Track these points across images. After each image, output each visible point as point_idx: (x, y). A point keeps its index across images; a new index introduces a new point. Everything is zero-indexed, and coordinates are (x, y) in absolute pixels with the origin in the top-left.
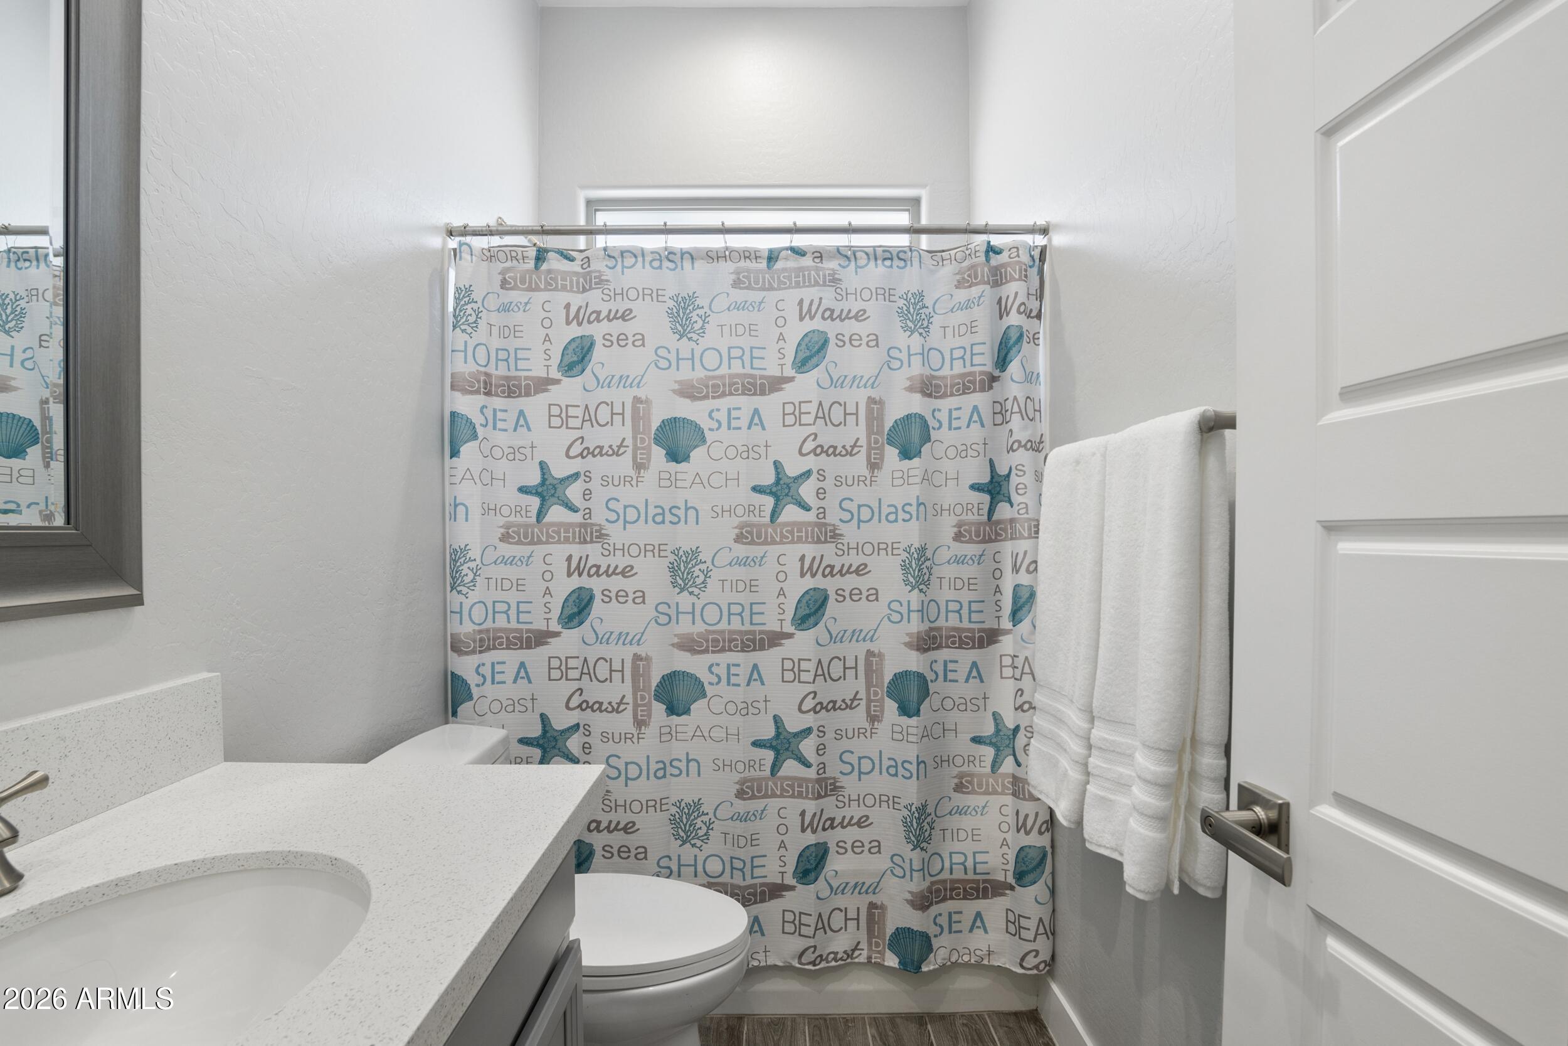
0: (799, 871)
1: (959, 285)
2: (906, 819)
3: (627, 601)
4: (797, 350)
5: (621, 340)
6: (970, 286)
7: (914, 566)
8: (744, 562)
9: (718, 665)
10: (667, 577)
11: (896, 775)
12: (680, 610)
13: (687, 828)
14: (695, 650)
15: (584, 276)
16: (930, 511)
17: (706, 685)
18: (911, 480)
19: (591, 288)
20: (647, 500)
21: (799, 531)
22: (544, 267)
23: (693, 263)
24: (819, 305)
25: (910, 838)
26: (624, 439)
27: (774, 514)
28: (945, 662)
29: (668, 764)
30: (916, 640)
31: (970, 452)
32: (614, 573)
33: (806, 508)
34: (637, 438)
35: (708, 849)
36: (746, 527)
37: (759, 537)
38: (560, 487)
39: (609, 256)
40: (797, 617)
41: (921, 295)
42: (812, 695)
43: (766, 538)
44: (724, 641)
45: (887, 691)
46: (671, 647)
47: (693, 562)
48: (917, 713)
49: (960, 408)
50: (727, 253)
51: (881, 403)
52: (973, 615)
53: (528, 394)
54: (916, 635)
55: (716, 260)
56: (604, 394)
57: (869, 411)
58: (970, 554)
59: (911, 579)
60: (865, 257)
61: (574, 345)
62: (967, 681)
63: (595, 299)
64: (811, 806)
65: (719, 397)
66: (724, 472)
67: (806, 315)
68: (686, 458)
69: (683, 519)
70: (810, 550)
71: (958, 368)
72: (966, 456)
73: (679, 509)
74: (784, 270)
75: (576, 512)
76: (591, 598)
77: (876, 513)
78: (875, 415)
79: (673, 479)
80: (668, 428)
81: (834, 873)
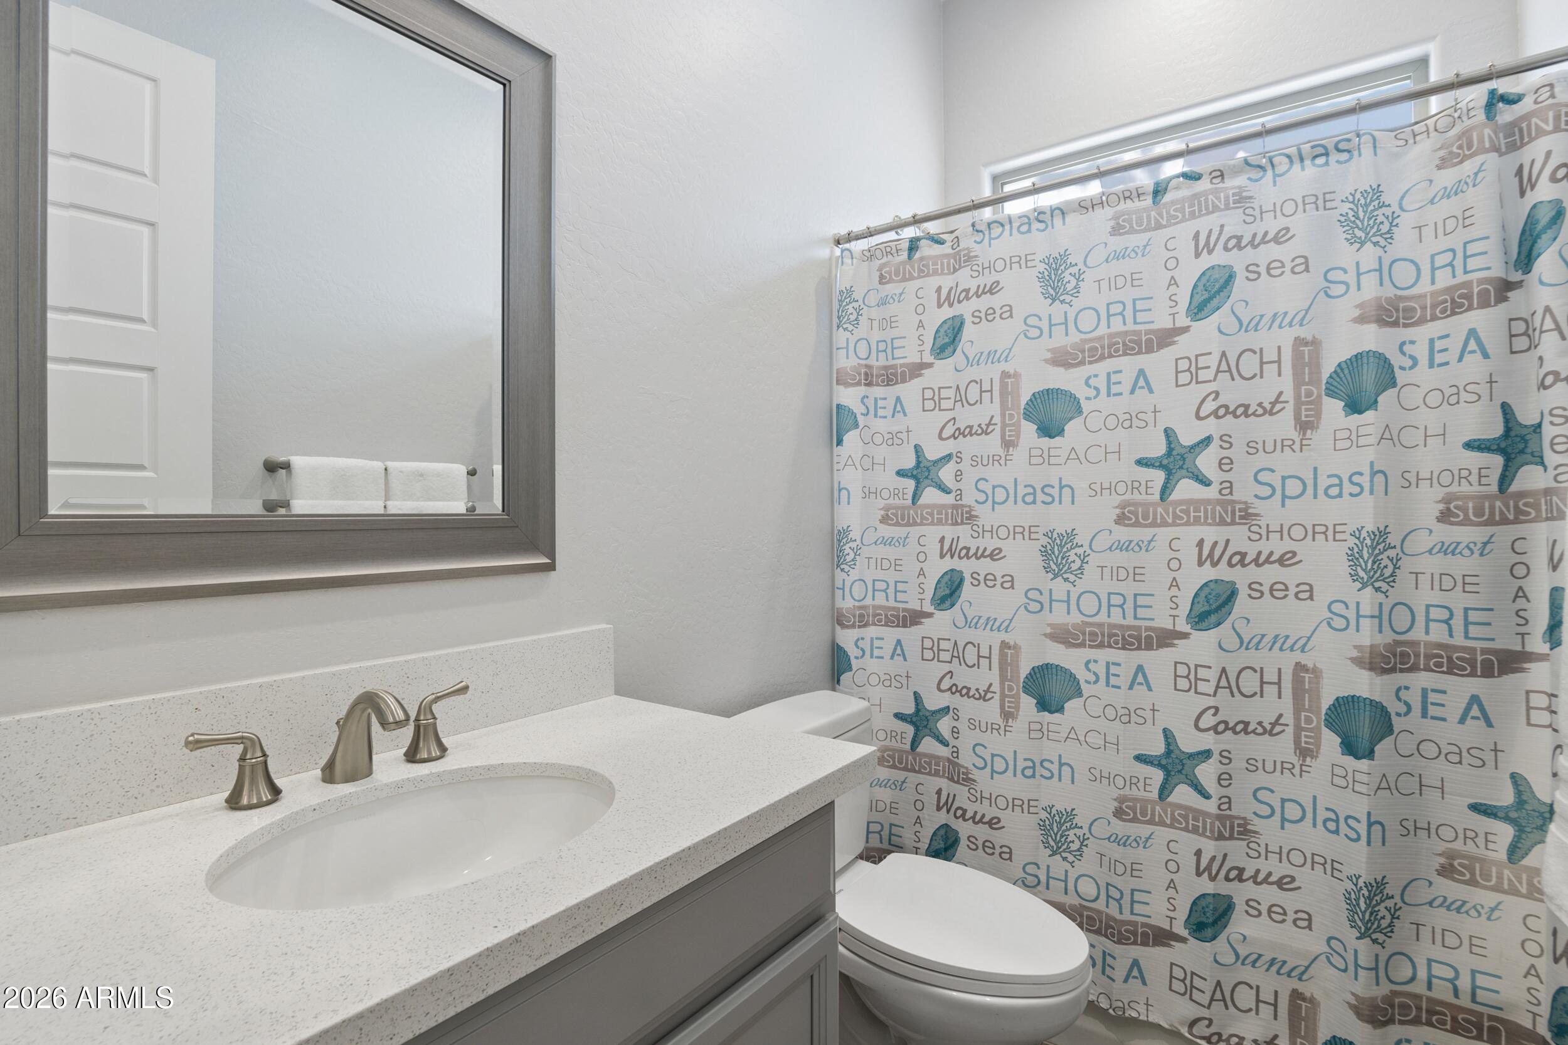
0: (1192, 920)
1: (1443, 164)
2: (1350, 894)
3: (995, 585)
4: (1192, 294)
5: (989, 315)
6: (1461, 162)
7: (1366, 556)
8: (1124, 547)
9: (1096, 661)
10: (1039, 561)
11: (1336, 832)
12: (1053, 598)
13: (1058, 838)
14: (1070, 642)
15: (954, 256)
16: (1395, 480)
17: (1082, 683)
18: (1362, 441)
19: (960, 267)
20: (1016, 479)
21: (1197, 510)
22: (917, 255)
23: (1064, 218)
24: (1220, 234)
25: (1355, 922)
26: (992, 417)
27: (1165, 491)
28: (1424, 692)
29: (1038, 764)
30: (1367, 655)
31: (1464, 396)
32: (982, 556)
33: (1205, 482)
34: (1005, 415)
35: (1081, 867)
36: (1129, 506)
37: (1145, 517)
38: (933, 469)
39: (977, 231)
40: (1193, 613)
41: (1377, 191)
42: (1212, 711)
43: (1155, 518)
44: (1103, 635)
45: (1326, 719)
46: (1043, 637)
47: (1069, 546)
48: (1370, 754)
49: (1447, 336)
50: (1104, 198)
51: (1315, 343)
52: (1471, 628)
53: (904, 381)
54: (1368, 650)
55: (1091, 209)
56: (974, 373)
57: (1297, 356)
58: (1465, 541)
59: (1362, 574)
60: (1286, 160)
61: (946, 327)
62: (1462, 721)
63: (965, 279)
64: (1210, 848)
65: (1096, 361)
66: (1103, 445)
67: (1203, 249)
68: (1060, 432)
69: (1057, 499)
70: (1211, 534)
71: (1444, 280)
72: (1458, 403)
73: (1053, 487)
74: (1173, 202)
75: (949, 493)
76: (962, 581)
77: (1310, 486)
78: (1307, 360)
79: (1046, 455)
80: (1039, 401)
81: (1242, 938)
